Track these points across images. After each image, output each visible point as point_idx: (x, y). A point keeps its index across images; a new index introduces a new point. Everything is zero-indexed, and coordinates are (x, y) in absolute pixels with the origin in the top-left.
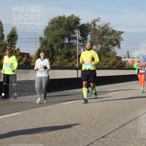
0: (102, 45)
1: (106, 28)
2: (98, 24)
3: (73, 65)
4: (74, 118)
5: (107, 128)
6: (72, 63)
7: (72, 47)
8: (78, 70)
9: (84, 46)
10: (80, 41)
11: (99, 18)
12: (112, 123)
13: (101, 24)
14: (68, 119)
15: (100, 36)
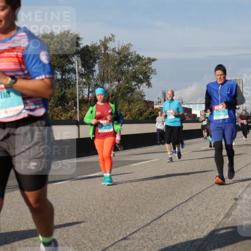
0: (119, 82)
1: (126, 53)
2: (111, 45)
3: (71, 117)
4: (74, 209)
5: (130, 222)
6: (70, 114)
7: (69, 86)
8: (80, 126)
9: (89, 83)
10: (81, 75)
11: (112, 35)
12: (139, 214)
13: (116, 46)
14: (63, 210)
15: (115, 66)
